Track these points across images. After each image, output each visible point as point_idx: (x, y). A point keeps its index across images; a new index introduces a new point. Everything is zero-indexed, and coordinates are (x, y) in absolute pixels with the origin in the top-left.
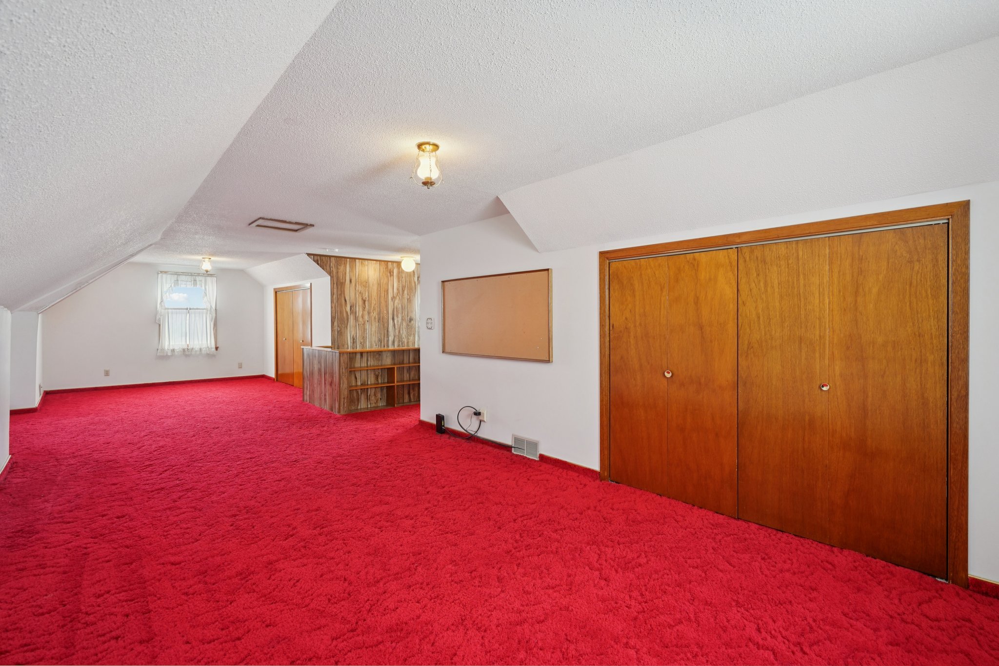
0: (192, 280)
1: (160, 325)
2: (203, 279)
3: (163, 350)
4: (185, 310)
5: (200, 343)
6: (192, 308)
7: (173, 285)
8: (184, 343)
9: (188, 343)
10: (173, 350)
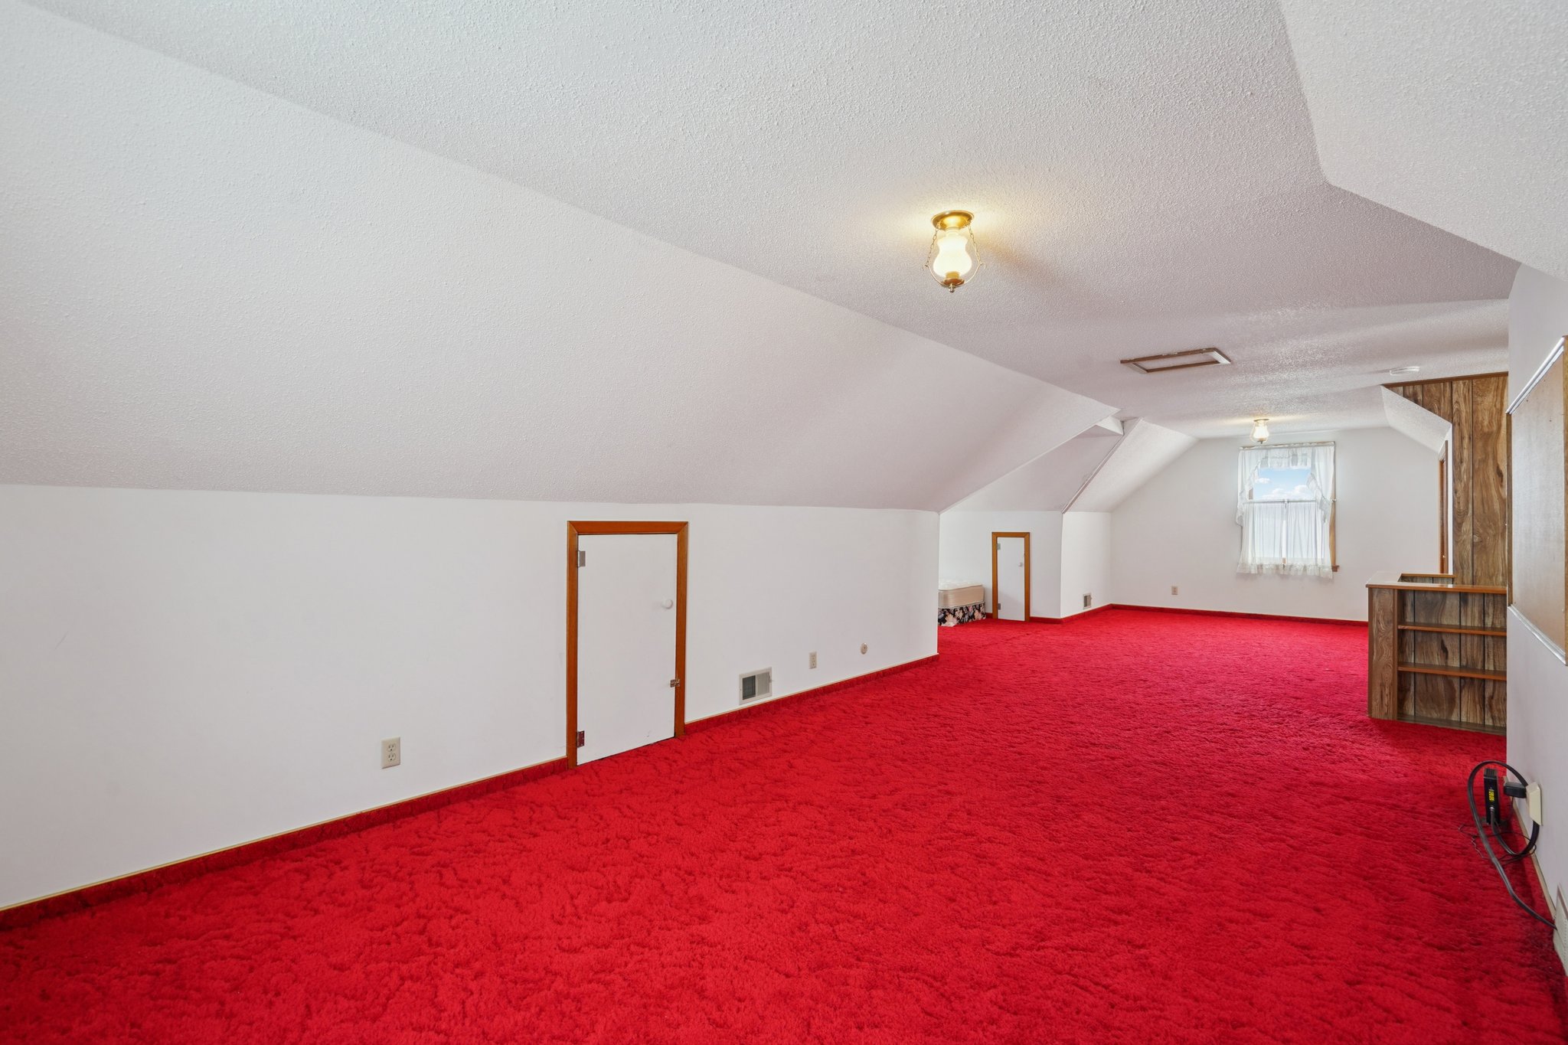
0: (1291, 454)
1: (1242, 528)
2: (1308, 450)
3: (1244, 565)
4: (1280, 504)
5: (1305, 556)
6: (1291, 499)
7: (1259, 466)
8: (1277, 556)
9: (1284, 556)
10: (1260, 567)
